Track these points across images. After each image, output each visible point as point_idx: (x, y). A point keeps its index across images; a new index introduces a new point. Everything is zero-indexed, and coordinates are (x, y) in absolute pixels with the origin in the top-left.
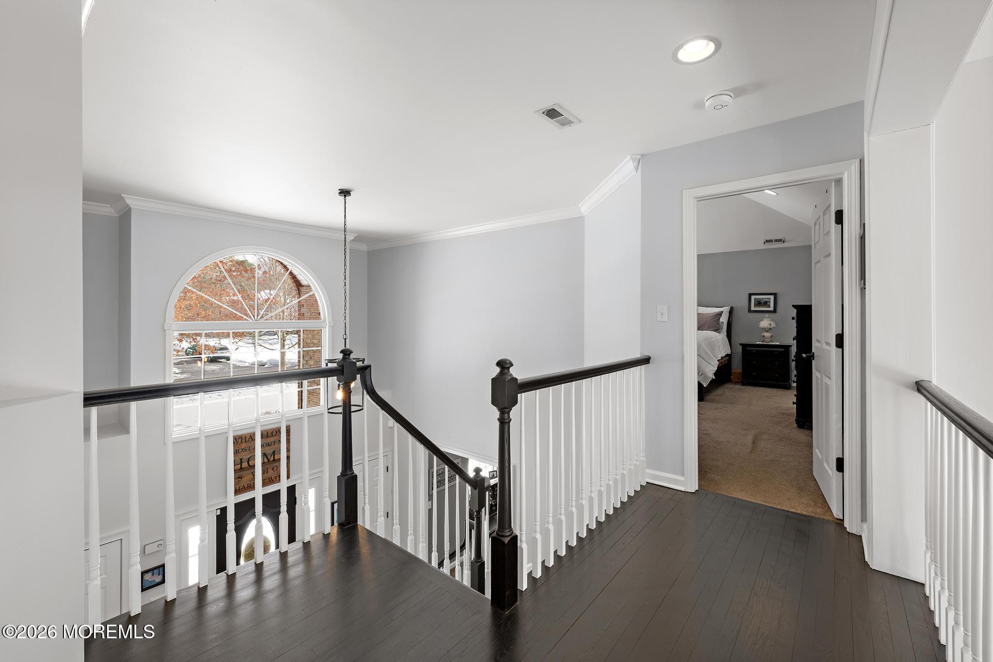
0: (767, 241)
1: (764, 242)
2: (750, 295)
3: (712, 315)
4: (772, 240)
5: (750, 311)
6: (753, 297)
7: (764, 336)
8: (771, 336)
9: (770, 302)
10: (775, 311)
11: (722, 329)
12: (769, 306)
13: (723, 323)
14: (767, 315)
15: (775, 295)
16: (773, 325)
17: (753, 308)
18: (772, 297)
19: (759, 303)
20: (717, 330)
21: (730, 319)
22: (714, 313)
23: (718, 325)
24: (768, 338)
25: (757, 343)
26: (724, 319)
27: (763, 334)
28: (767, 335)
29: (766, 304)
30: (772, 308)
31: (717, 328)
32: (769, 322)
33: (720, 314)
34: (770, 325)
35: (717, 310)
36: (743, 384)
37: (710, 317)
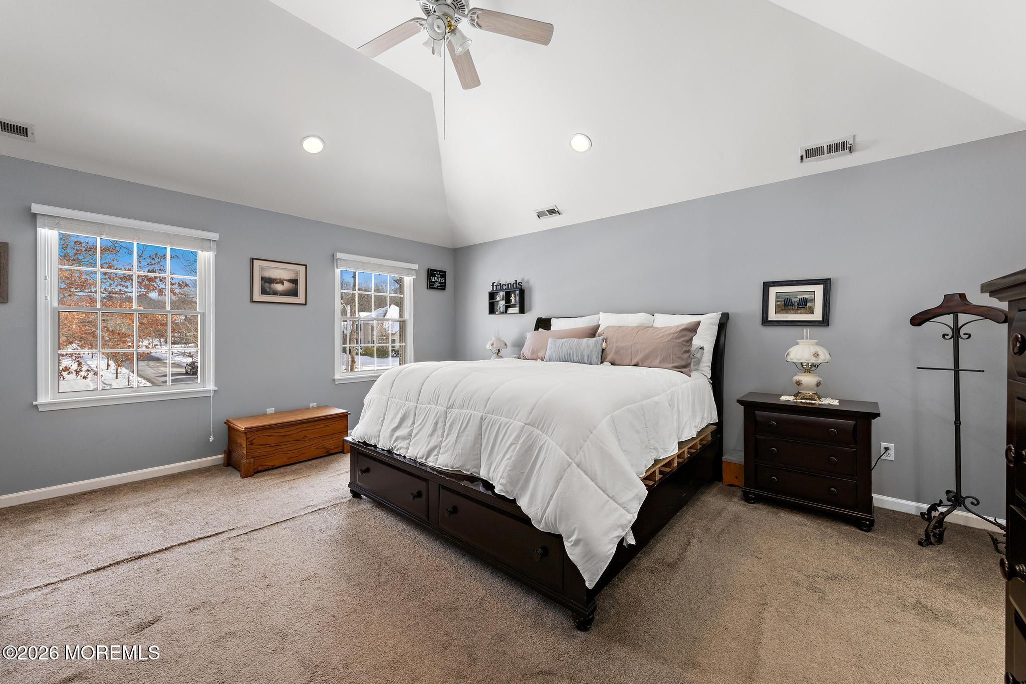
0: (811, 153)
1: (802, 157)
2: (767, 286)
3: (672, 331)
4: (822, 148)
5: (766, 321)
6: (773, 291)
7: (799, 383)
8: (818, 384)
9: (813, 300)
10: (825, 321)
11: (699, 362)
12: (812, 311)
13: (702, 348)
14: (807, 331)
15: (826, 283)
16: (824, 356)
17: (772, 316)
18: (819, 290)
19: (786, 304)
20: (684, 367)
21: (722, 338)
22: (678, 326)
23: (686, 355)
24: (809, 388)
25: (783, 398)
26: (705, 340)
27: (797, 378)
28: (808, 380)
29: (804, 304)
30: (818, 316)
31: (683, 363)
32: (814, 349)
33: (693, 329)
34: (816, 355)
35: (688, 320)
36: (747, 498)
37: (670, 334)
